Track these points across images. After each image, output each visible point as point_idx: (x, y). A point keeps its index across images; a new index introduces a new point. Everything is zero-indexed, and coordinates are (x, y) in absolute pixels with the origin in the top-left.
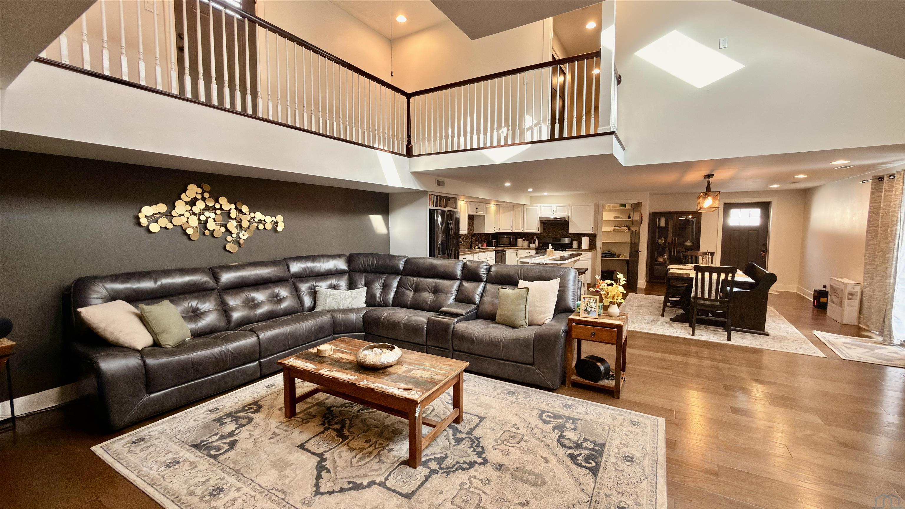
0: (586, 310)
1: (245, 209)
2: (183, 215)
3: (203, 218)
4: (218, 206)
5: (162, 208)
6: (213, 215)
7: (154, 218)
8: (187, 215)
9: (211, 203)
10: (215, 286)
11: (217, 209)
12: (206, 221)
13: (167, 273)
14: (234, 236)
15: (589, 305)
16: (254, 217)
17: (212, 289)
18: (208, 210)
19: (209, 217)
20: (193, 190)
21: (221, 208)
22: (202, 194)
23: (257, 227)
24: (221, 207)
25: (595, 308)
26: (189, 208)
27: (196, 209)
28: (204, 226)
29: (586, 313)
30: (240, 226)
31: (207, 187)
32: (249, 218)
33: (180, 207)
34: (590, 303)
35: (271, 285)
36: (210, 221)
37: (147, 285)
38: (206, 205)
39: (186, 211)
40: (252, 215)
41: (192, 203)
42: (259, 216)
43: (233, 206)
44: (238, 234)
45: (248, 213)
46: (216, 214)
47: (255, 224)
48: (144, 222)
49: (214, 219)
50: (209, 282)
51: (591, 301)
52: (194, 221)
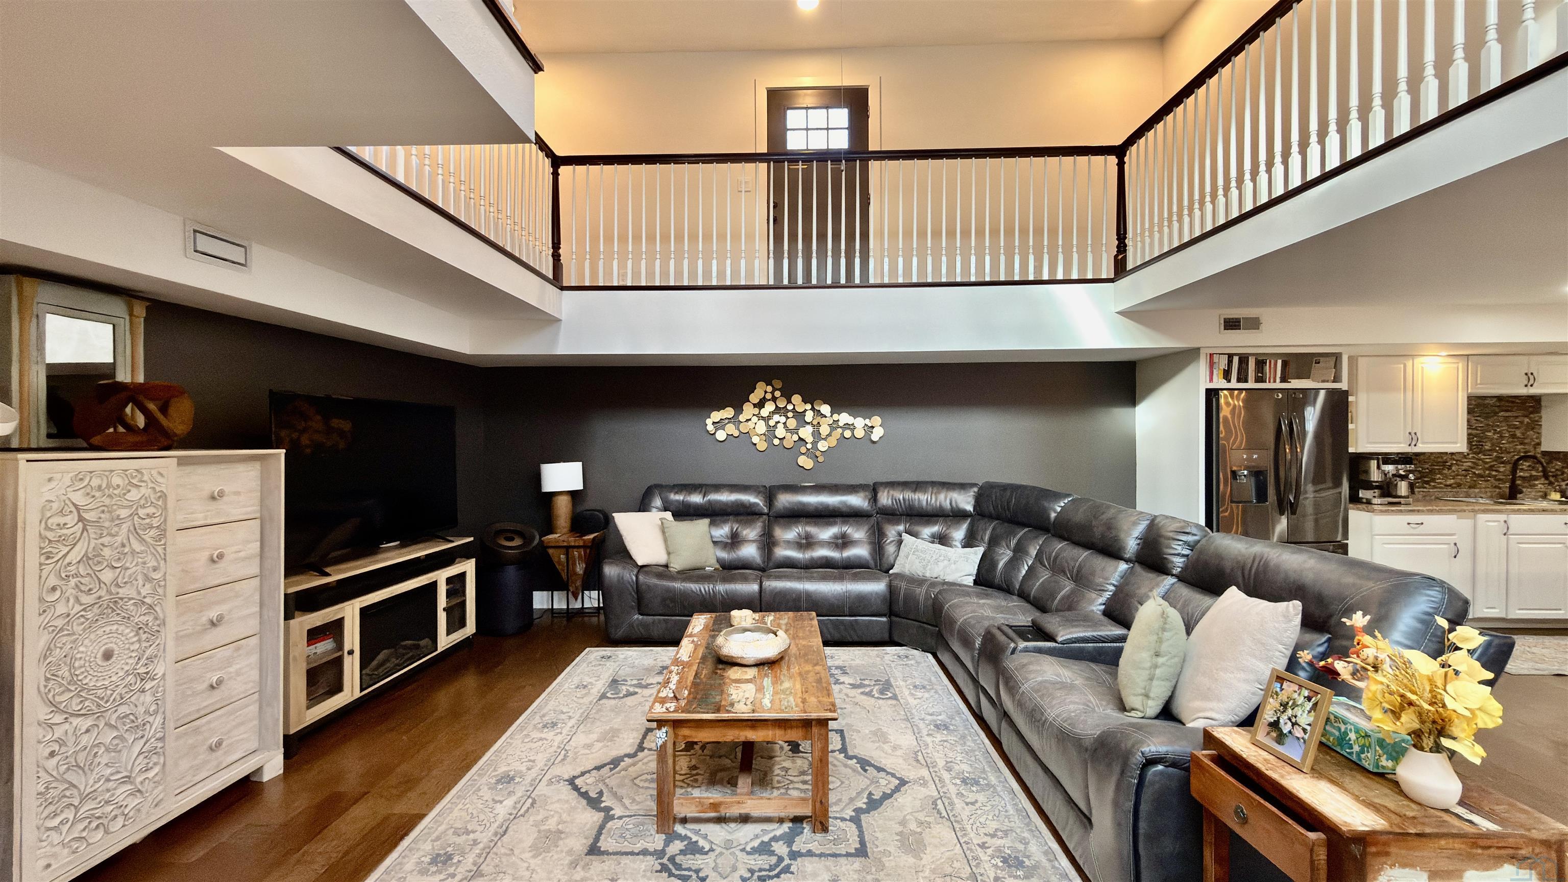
0: (1275, 725)
1: (825, 409)
2: (750, 420)
3: (772, 423)
4: (790, 407)
5: (729, 412)
6: (783, 419)
7: (718, 425)
8: (755, 419)
9: (781, 404)
10: (766, 510)
11: (788, 411)
12: (775, 426)
13: (717, 488)
14: (809, 446)
15: (1289, 712)
16: (838, 420)
17: (761, 514)
18: (777, 413)
19: (779, 422)
20: (760, 391)
21: (794, 410)
22: (772, 393)
23: (842, 434)
24: (794, 408)
25: (1304, 730)
26: (756, 411)
27: (765, 412)
28: (771, 430)
29: (1274, 734)
30: (817, 435)
31: (778, 384)
32: (831, 422)
33: (748, 410)
34: (1295, 705)
35: (838, 520)
36: (780, 426)
37: (696, 499)
38: (776, 406)
39: (754, 415)
40: (836, 417)
41: (761, 405)
42: (845, 418)
43: (809, 406)
44: (814, 443)
45: (828, 414)
46: (788, 418)
47: (840, 430)
48: (710, 428)
49: (784, 424)
50: (758, 504)
51: (1300, 700)
52: (761, 427)
